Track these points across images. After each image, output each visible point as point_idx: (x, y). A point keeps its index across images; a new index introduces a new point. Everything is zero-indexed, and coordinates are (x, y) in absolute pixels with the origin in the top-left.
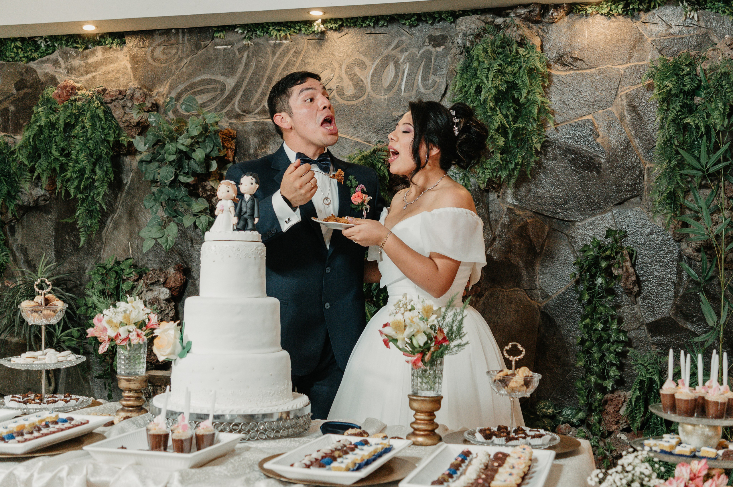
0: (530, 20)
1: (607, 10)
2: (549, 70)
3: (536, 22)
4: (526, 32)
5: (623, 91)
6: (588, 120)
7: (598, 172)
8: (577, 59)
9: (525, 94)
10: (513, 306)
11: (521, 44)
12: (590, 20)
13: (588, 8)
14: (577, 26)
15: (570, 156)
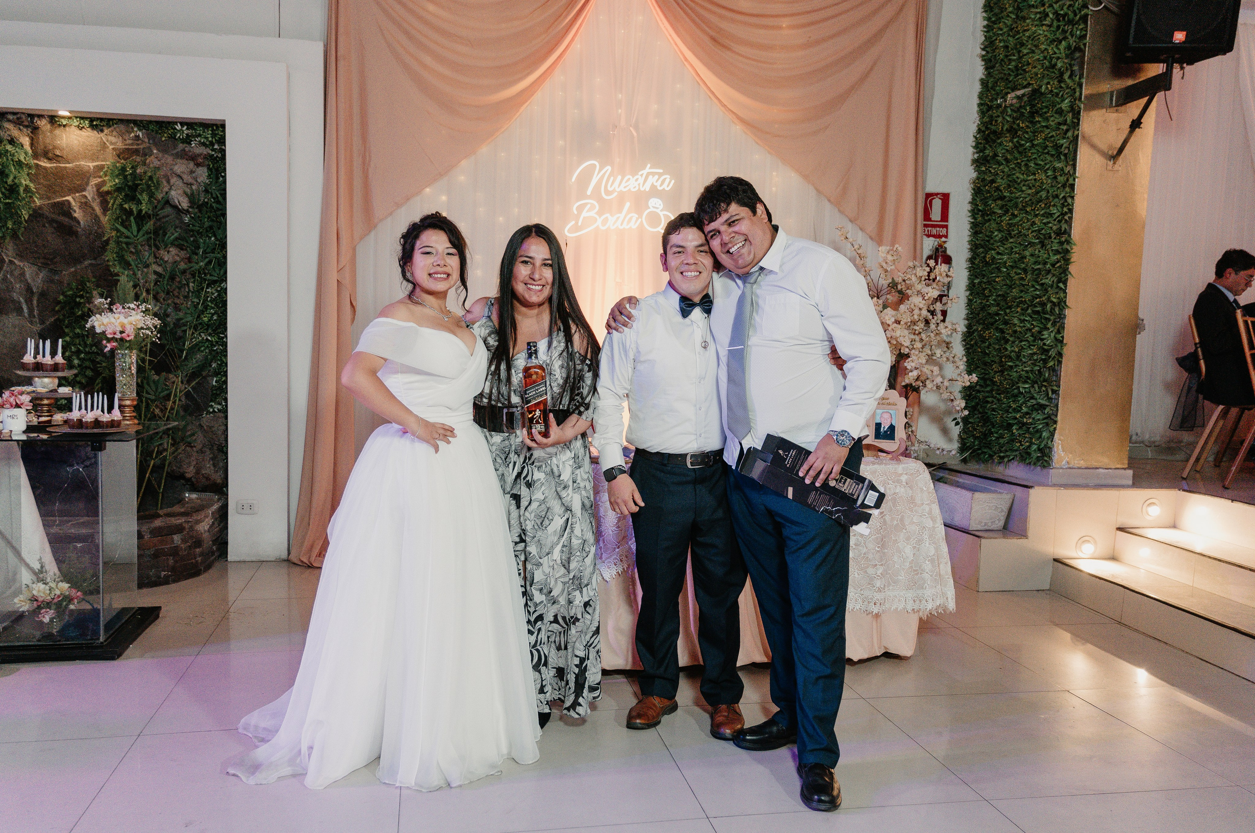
0: (20, 125)
1: (77, 124)
2: (36, 161)
3: (26, 127)
4: (15, 132)
5: (94, 181)
6: (68, 201)
7: (77, 237)
8: (58, 156)
9: (11, 178)
10: (17, 330)
11: (12, 141)
12: (67, 129)
13: (63, 120)
14: (58, 132)
15: (55, 225)
